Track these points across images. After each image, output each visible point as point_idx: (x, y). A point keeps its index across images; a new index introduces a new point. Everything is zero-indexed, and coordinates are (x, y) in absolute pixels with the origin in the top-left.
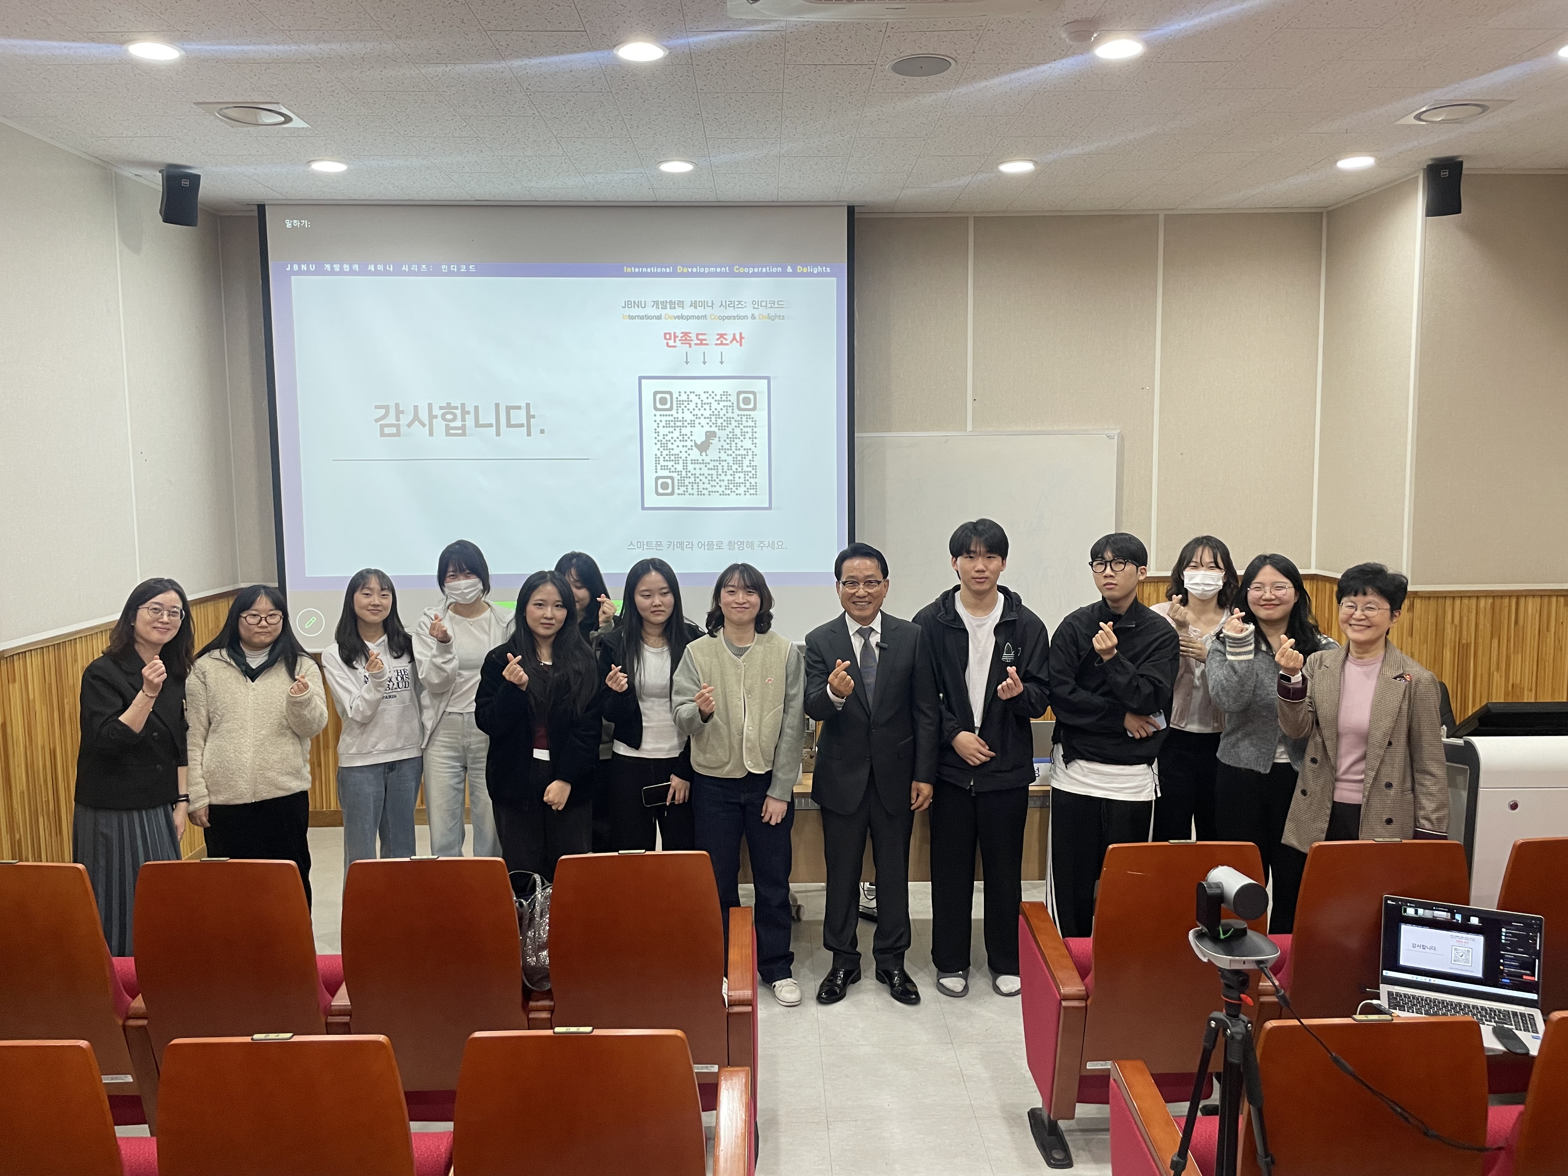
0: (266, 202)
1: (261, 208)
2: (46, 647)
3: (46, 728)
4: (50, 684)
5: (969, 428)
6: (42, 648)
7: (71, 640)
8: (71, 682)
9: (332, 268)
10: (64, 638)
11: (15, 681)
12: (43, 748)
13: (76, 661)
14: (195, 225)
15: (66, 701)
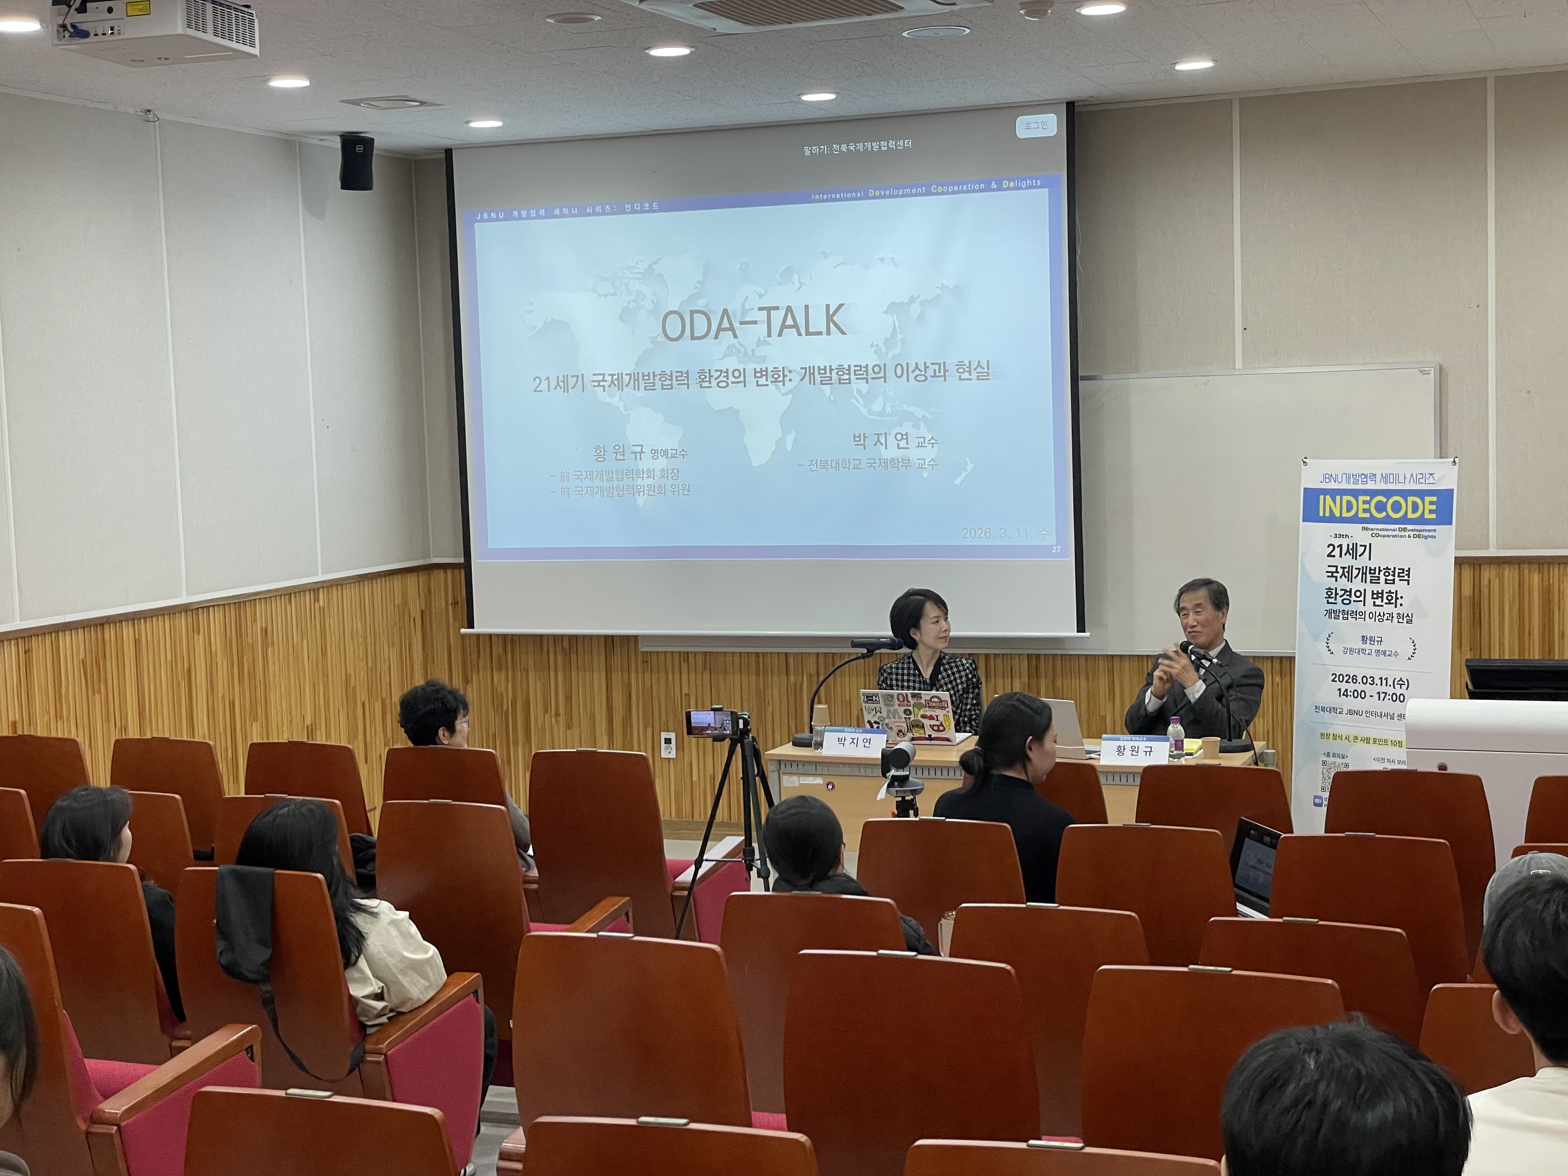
0: (453, 147)
1: (449, 152)
2: (228, 604)
3: (226, 681)
4: (231, 641)
5: (1239, 365)
6: (223, 604)
7: (251, 600)
8: (250, 641)
9: (519, 214)
10: (245, 598)
11: (199, 633)
12: (223, 697)
13: (255, 621)
14: (370, 188)
15: (245, 658)
